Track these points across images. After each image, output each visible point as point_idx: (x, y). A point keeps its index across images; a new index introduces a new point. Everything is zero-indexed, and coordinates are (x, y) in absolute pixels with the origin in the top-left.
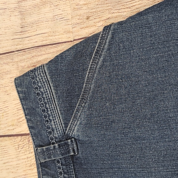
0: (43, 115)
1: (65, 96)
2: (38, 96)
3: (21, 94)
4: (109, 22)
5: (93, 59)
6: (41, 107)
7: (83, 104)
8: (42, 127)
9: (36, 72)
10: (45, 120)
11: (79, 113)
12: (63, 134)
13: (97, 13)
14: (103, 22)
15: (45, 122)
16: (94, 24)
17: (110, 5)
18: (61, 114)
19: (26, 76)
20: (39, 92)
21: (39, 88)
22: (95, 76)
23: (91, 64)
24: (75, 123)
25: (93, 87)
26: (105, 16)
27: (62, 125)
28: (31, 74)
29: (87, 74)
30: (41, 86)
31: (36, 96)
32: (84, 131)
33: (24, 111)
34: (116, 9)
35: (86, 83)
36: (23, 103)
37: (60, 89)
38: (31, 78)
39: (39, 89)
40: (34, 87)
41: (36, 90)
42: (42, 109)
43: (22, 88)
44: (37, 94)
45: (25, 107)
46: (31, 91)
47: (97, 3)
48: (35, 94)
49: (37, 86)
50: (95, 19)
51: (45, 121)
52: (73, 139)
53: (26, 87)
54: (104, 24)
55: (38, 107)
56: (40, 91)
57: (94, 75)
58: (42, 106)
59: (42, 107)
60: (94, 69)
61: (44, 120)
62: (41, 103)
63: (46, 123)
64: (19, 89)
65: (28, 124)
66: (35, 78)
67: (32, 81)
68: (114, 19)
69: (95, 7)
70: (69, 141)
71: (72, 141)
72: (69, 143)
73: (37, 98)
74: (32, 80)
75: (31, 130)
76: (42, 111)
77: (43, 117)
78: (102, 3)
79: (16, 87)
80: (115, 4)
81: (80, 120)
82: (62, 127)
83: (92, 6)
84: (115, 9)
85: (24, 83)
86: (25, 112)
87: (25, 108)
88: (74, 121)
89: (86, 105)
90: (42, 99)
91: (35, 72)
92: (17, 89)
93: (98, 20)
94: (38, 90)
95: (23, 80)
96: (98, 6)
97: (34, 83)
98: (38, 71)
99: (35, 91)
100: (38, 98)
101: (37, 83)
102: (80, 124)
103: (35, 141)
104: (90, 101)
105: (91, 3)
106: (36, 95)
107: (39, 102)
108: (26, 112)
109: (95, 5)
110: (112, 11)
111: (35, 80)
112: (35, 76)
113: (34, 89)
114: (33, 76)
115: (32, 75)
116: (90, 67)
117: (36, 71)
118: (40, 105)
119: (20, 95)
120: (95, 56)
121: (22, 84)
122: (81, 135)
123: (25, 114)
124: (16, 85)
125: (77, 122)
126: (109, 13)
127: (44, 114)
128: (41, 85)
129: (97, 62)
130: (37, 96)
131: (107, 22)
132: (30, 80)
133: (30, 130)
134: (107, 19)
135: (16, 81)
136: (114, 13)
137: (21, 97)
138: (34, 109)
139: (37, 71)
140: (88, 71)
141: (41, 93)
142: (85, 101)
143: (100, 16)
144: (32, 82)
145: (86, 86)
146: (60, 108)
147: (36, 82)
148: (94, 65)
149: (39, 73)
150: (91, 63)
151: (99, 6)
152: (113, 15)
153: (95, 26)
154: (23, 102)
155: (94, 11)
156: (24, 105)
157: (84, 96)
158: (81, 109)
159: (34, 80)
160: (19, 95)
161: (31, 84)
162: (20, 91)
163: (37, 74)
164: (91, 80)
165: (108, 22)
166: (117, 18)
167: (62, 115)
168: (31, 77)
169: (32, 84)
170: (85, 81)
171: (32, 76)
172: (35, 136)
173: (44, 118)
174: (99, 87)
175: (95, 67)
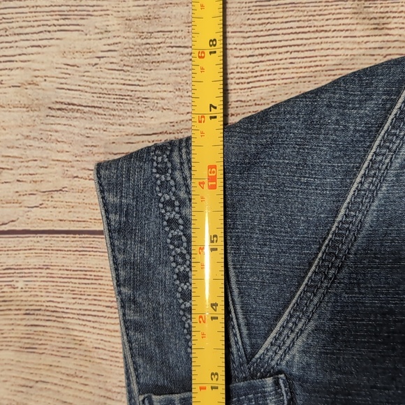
0: (180, 289)
1: (257, 238)
2: (172, 229)
3: (116, 214)
4: (61, 199)
5: (383, 137)
6: (174, 265)
7: (332, 271)
8: (173, 328)
9: (176, 154)
10: (183, 306)
11: (315, 295)
12: (240, 357)
13: (26, 164)
14: (45, 198)
15: (181, 313)
16: (16, 197)
17: (66, 147)
18: (240, 293)
19: (140, 161)
20: (177, 216)
21: (177, 203)
22: (384, 188)
23: (374, 150)
24: (300, 325)
25: (372, 221)
26: (50, 179)
27: (240, 330)
28: (158, 156)
29: (358, 179)
30: (185, 199)
31: (164, 227)
32: (327, 354)
33: (116, 270)
34: (84, 169)
35: (348, 208)
36: (116, 243)
37: (243, 214)
38: (156, 168)
39: (177, 209)
40: (162, 200)
41: (168, 208)
42: (177, 270)
43: (122, 196)
44: (168, 221)
45: (120, 257)
46: (150, 210)
47: (25, 131)
48: (163, 219)
49: (173, 198)
50: (18, 181)
51: (184, 310)
52: (282, 376)
53: (133, 195)
54: (47, 202)
55: (166, 263)
56: (179, 213)
57: (381, 187)
58: (180, 260)
59: (177, 264)
60: (384, 167)
61: (179, 305)
62: (178, 250)
63: (184, 315)
64: (111, 199)
65: (124, 315)
66: (170, 171)
67: (157, 179)
68: (77, 194)
69: (20, 142)
70: (269, 381)
71: (276, 383)
72: (269, 389)
73: (167, 233)
74: (158, 176)
75: (131, 333)
76: (175, 276)
77: (178, 295)
78: (42, 136)
79: (102, 191)
80: (81, 149)
81: (316, 316)
82: (241, 335)
83: (12, 137)
84: (83, 167)
85: (129, 179)
86: (118, 275)
87: (119, 261)
88: (294, 320)
89: (340, 276)
90: (184, 238)
91: (172, 151)
92: (103, 198)
93: (27, 187)
94: (173, 210)
95: (128, 170)
96: (28, 142)
97: (164, 185)
98: (184, 150)
99: (163, 211)
100: (170, 236)
101: (173, 189)
102: (317, 329)
103: (141, 370)
104: (355, 263)
105: (8, 127)
106: (165, 223)
107: (171, 247)
108: (122, 273)
109: (19, 137)
110: (73, 172)
111: (169, 179)
112: (169, 165)
113: (161, 205)
114: (163, 162)
115: (160, 159)
116: (371, 160)
117: (176, 149)
118: (172, 258)
119: (112, 216)
120: (393, 127)
121: (121, 184)
122: (317, 364)
123: (118, 281)
124: (100, 185)
125: (305, 324)
126: (65, 176)
127: (183, 289)
128: (186, 196)
129: (394, 148)
130: (167, 229)
131: (56, 199)
132: (152, 173)
133: (128, 335)
134: (57, 191)
135: (102, 172)
136: (77, 177)
137: (113, 223)
138: (149, 265)
139: (180, 150)
140: (362, 172)
141: (181, 221)
142: (338, 263)
143: (36, 178)
144: (159, 182)
145: (346, 216)
146: (237, 276)
147: (172, 183)
148: (383, 155)
149: (184, 156)
150: (375, 147)
151: (32, 142)
152: (75, 183)
153: (18, 205)
154: (118, 239)
155: (16, 154)
156: (119, 250)
157: (335, 248)
158: (325, 285)
159: (163, 176)
160: (107, 218)
161: (152, 187)
162: (114, 205)
163: (177, 160)
164: (367, 200)
165: (59, 199)
166: (83, 194)
167: (242, 297)
168: (155, 164)
169: (158, 189)
170: (348, 200)
171: (158, 163)
172: (142, 356)
173: (181, 301)
174: (390, 225)
175: (387, 161)
